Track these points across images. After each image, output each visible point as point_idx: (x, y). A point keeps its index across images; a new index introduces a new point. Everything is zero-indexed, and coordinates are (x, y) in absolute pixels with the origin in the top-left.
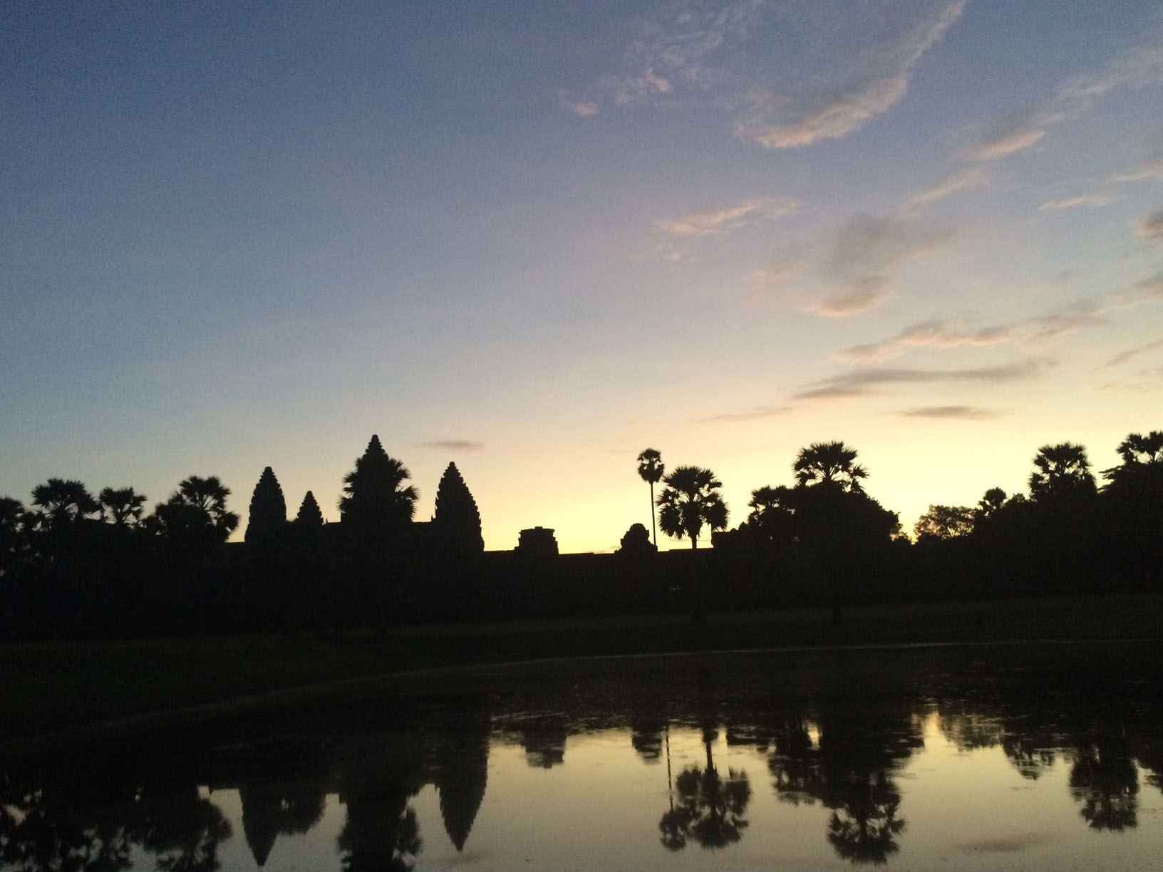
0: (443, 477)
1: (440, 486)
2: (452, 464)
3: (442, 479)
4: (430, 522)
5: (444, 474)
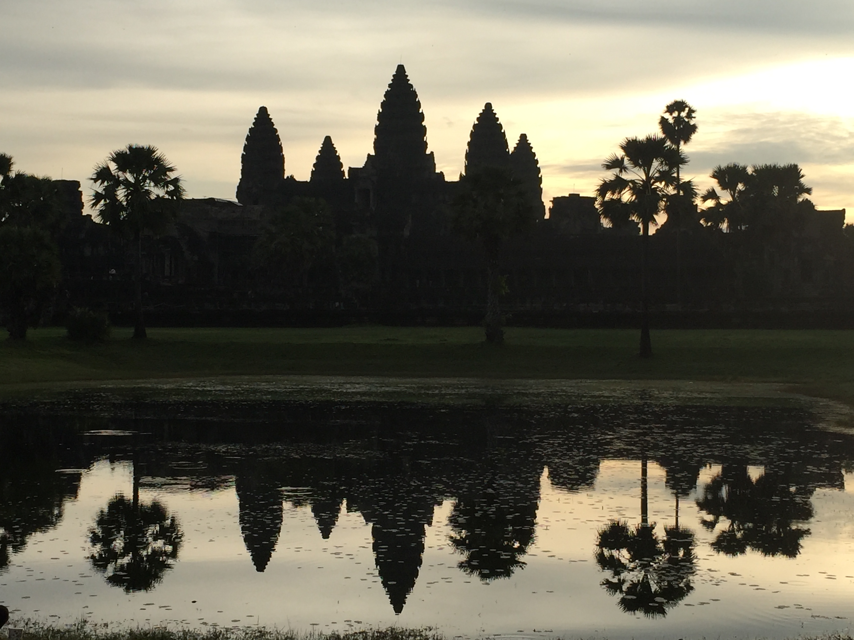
0: (476, 122)
1: (472, 134)
2: (488, 106)
3: (475, 126)
4: (457, 182)
5: (478, 119)
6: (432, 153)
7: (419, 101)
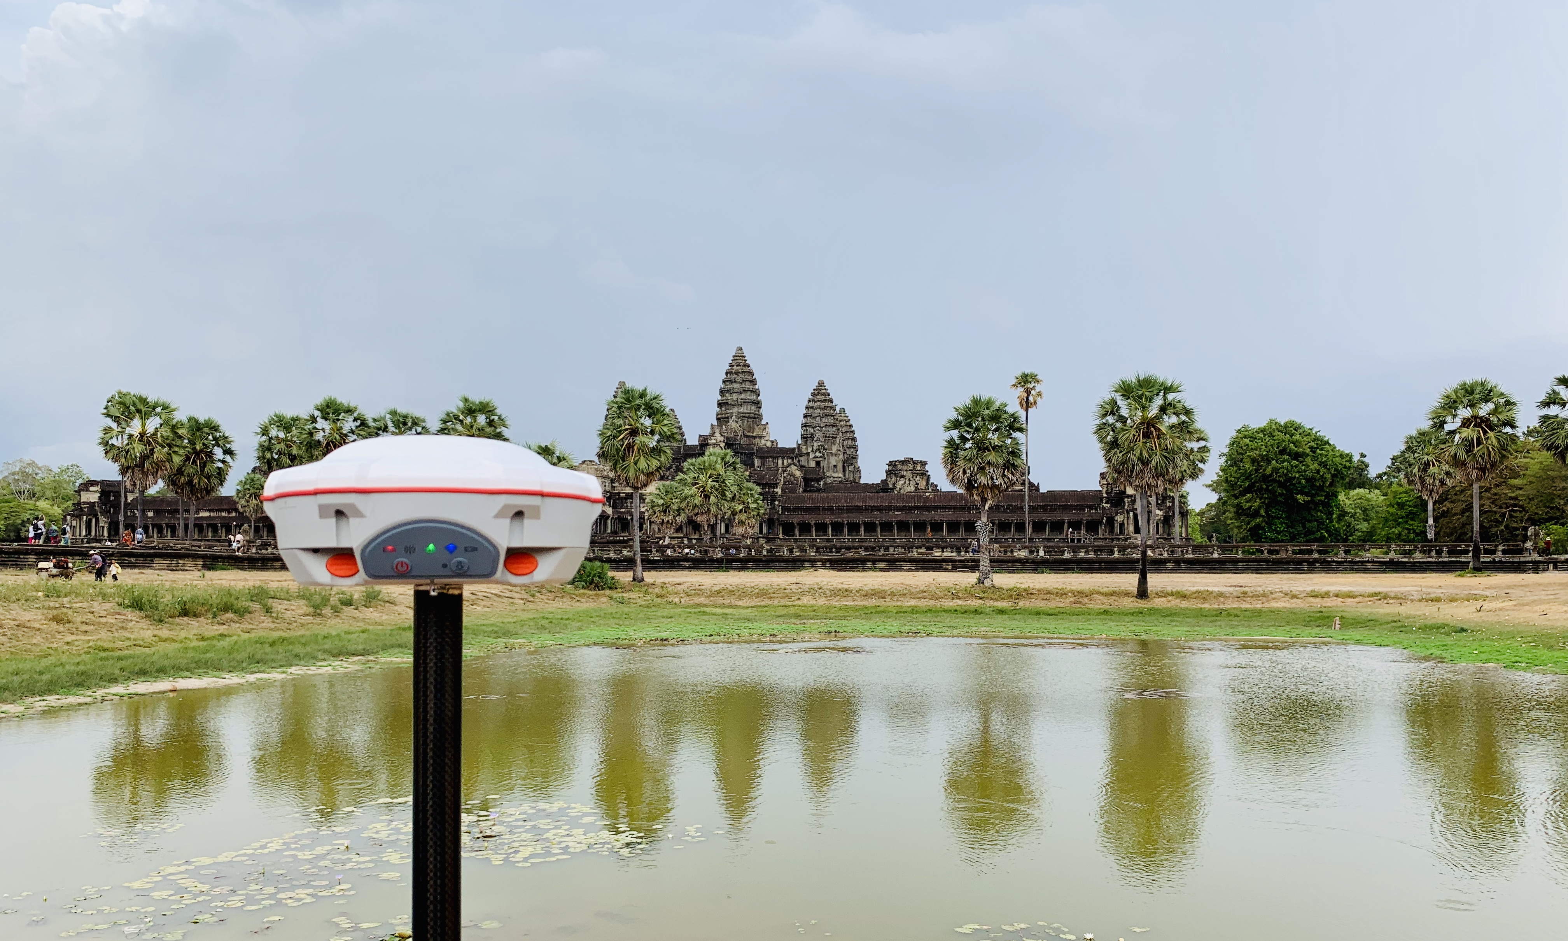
0: (811, 397)
1: (807, 408)
2: (821, 384)
3: (809, 400)
4: (794, 447)
5: (812, 394)
6: (767, 423)
7: (755, 379)
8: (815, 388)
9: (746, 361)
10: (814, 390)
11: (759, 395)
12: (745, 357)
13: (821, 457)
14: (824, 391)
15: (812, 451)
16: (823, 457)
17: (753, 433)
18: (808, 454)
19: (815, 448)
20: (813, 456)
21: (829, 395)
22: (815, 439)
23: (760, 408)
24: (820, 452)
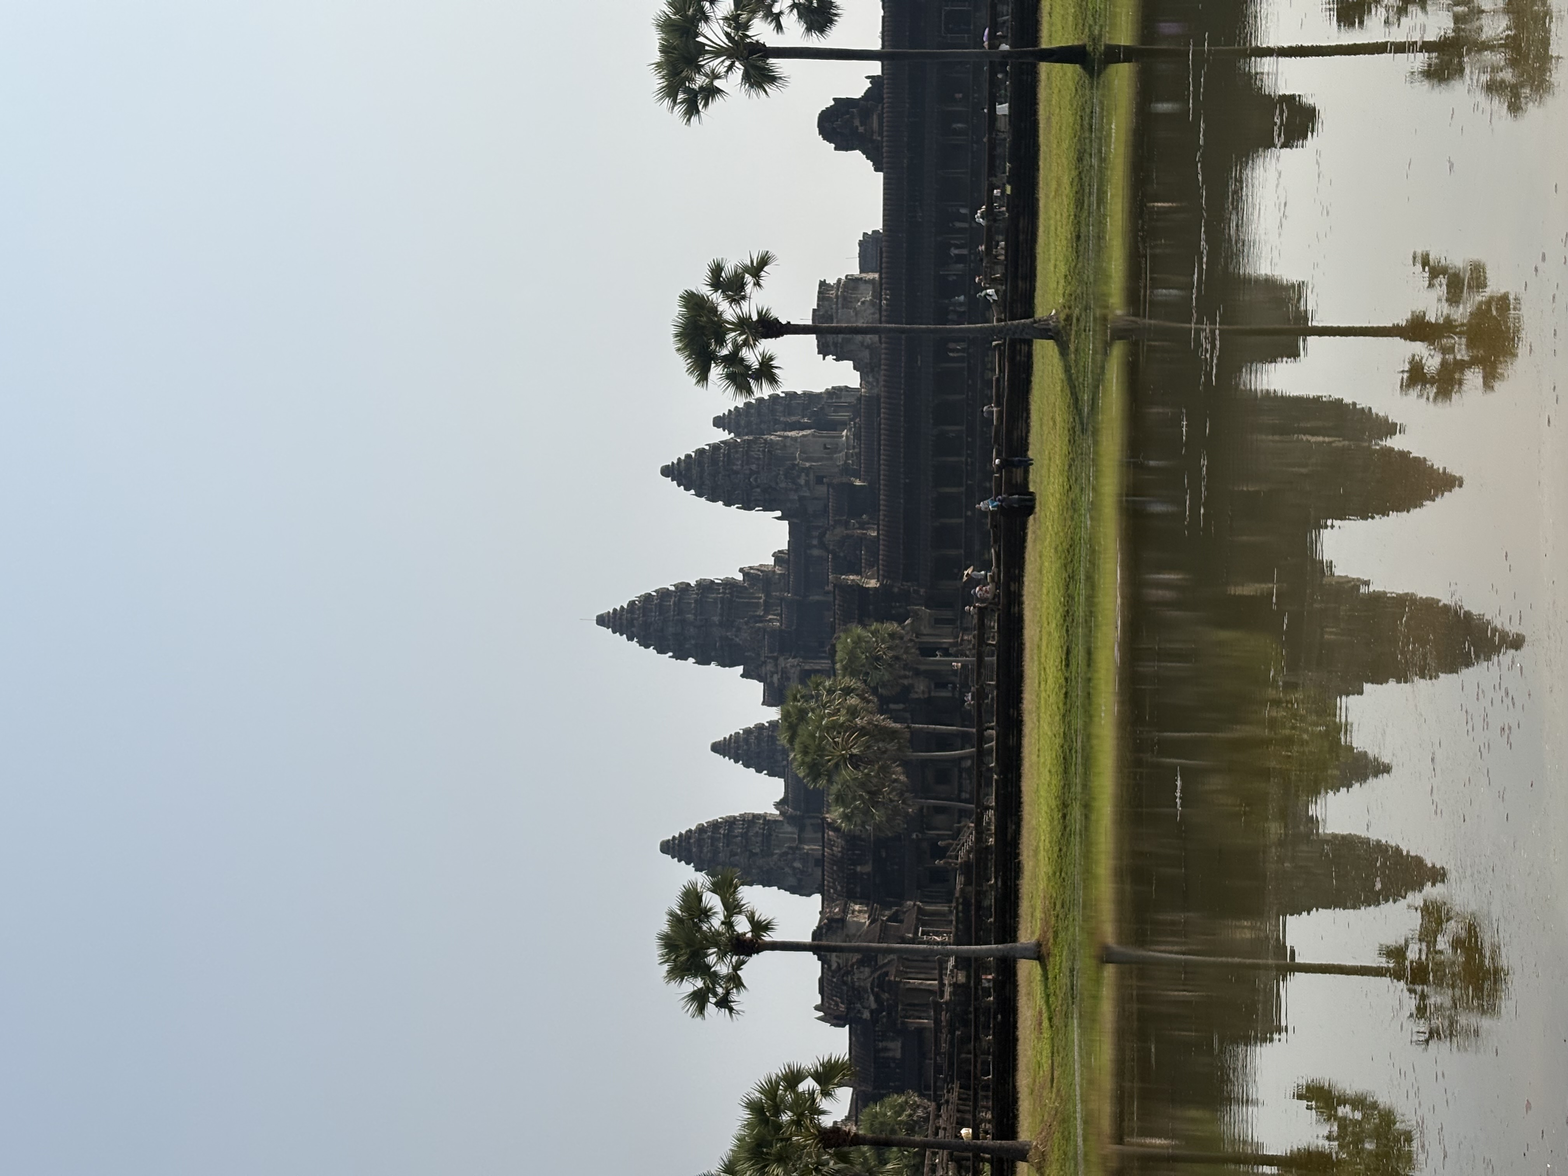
1: (713, 499)
2: (667, 471)
3: (699, 494)
4: (790, 525)
5: (687, 489)
6: (741, 570)
7: (656, 591)
8: (675, 482)
9: (622, 607)
10: (679, 485)
11: (689, 584)
12: (615, 610)
13: (807, 475)
14: (683, 464)
15: (796, 491)
16: (807, 470)
17: (760, 598)
18: (801, 499)
19: (790, 485)
20: (804, 489)
21: (691, 456)
22: (773, 484)
23: (712, 582)
24: (799, 477)
